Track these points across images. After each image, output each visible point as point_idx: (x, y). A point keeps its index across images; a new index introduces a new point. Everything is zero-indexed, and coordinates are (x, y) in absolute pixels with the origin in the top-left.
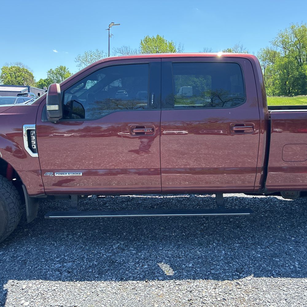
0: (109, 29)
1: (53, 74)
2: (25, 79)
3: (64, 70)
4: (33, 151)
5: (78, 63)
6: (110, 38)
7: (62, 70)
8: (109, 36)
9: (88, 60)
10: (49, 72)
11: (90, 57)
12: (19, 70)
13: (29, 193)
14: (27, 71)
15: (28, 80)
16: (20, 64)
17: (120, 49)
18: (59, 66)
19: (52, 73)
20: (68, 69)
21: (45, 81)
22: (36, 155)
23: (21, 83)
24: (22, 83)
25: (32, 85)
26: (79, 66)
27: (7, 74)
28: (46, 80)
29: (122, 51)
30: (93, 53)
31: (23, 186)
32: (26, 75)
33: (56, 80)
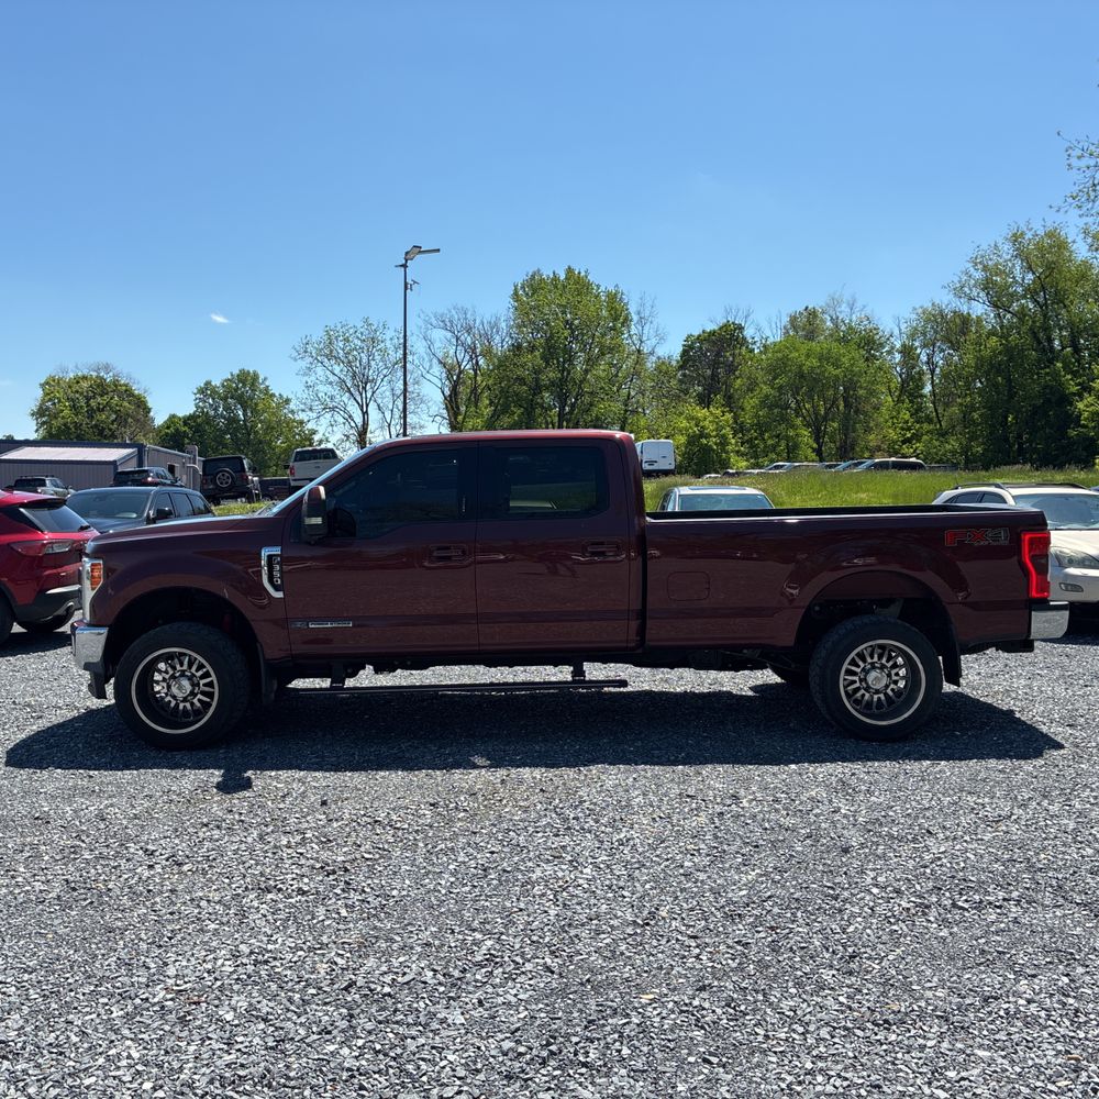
0: (405, 266)
1: (213, 399)
2: (122, 419)
3: (253, 384)
4: (277, 588)
5: (303, 364)
6: (408, 291)
7: (244, 386)
8: (406, 288)
9: (335, 353)
10: (201, 391)
11: (341, 344)
12: (101, 387)
13: (267, 657)
14: (126, 391)
15: (130, 420)
16: (107, 368)
17: (442, 316)
18: (236, 372)
19: (210, 395)
20: (265, 379)
21: (185, 423)
22: (279, 595)
23: (107, 432)
24: (110, 430)
25: (144, 436)
26: (305, 374)
27: (59, 401)
28: (191, 417)
29: (451, 322)
30: (351, 331)
31: (258, 645)
32: (125, 404)
33: (224, 418)
